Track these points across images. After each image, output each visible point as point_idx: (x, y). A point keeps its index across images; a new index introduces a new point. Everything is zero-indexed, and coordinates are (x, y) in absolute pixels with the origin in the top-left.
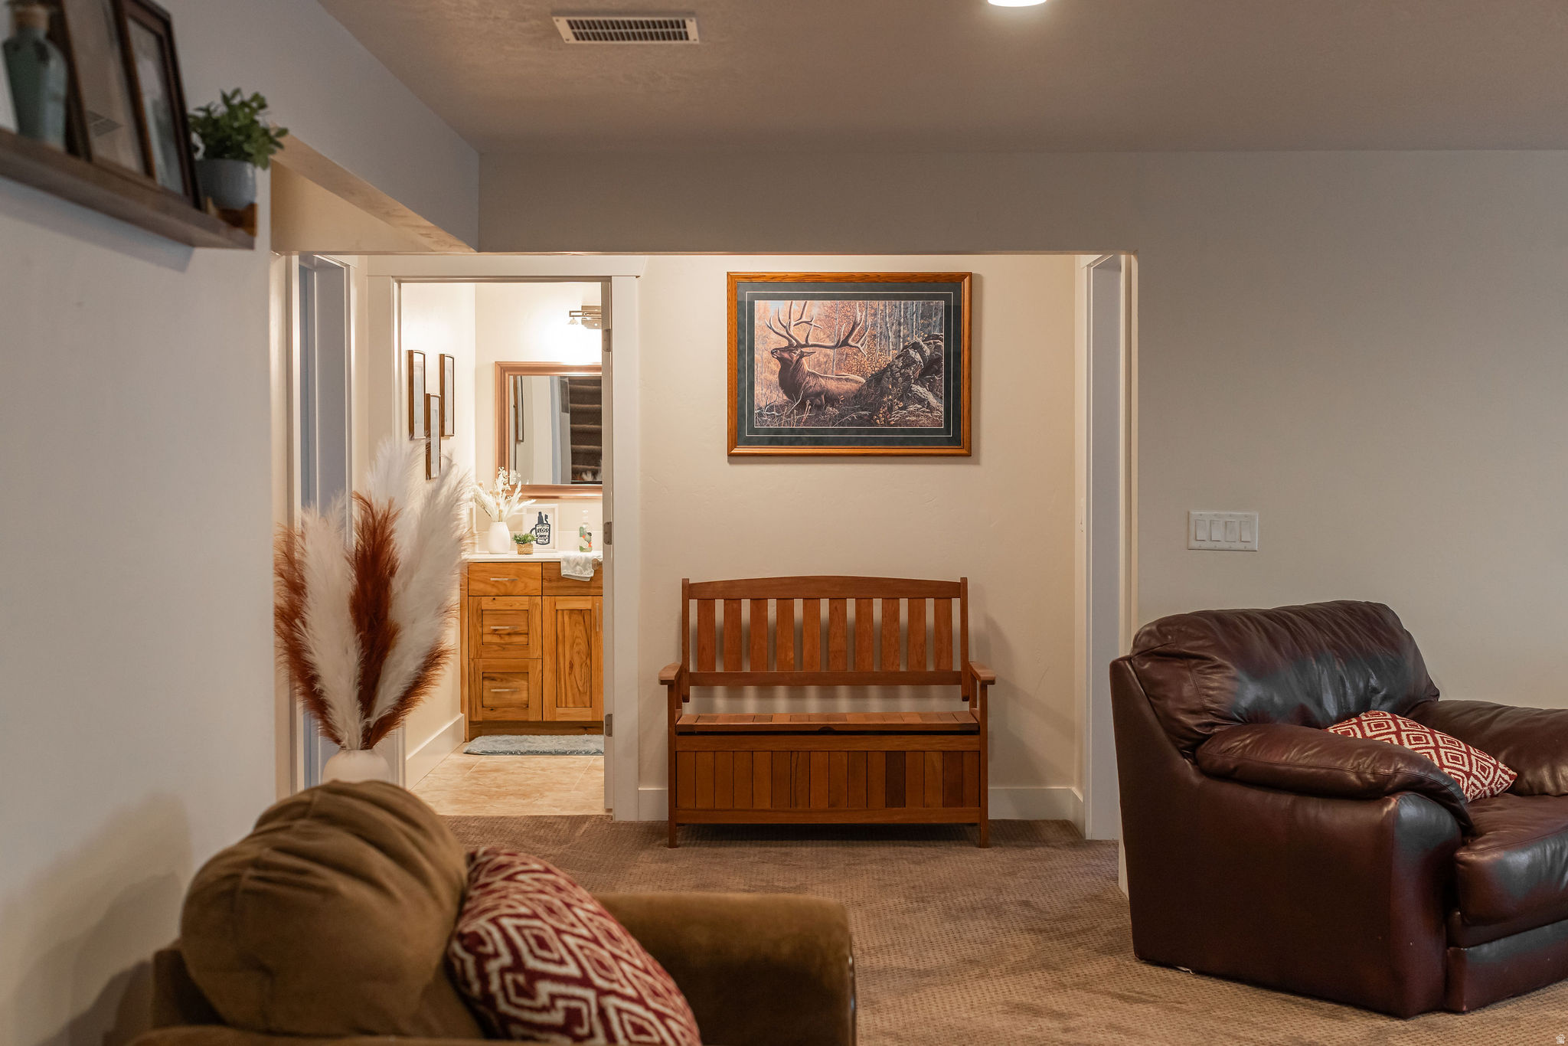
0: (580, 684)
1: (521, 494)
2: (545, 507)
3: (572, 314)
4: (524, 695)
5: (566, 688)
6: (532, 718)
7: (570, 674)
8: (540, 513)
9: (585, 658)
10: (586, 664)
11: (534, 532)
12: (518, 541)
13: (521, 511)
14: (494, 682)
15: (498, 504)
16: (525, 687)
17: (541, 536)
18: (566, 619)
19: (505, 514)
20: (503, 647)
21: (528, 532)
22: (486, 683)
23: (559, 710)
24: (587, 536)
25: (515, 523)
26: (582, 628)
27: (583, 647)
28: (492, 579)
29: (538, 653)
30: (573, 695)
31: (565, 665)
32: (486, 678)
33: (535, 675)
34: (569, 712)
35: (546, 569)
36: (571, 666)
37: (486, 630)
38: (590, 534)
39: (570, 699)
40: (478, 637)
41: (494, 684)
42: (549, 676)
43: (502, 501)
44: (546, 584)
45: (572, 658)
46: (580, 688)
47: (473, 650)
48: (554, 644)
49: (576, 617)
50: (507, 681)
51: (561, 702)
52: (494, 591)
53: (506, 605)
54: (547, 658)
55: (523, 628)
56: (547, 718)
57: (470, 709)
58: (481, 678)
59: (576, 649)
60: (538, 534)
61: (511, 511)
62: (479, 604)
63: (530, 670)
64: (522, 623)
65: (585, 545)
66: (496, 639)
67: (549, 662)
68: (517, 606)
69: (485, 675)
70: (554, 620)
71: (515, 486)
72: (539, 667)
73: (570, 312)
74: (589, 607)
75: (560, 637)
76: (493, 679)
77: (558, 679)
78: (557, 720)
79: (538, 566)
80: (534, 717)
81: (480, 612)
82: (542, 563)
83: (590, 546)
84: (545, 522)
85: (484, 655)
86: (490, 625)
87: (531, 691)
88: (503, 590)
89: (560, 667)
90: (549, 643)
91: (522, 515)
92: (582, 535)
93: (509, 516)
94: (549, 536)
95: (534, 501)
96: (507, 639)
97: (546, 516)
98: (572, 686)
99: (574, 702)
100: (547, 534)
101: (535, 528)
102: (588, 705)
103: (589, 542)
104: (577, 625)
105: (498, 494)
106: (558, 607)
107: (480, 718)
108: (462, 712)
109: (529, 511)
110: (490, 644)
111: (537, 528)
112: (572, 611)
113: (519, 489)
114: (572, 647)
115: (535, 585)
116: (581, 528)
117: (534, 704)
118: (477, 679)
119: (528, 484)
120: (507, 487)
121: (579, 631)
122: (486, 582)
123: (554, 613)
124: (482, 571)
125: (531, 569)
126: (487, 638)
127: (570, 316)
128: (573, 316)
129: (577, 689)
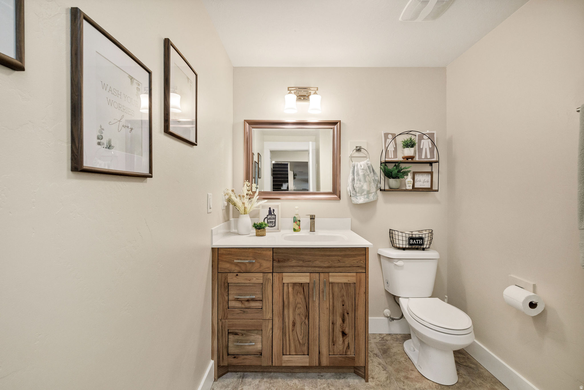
0: (300, 337)
1: (258, 197)
2: (272, 204)
3: (290, 89)
4: (259, 346)
5: (289, 340)
6: (265, 364)
7: (293, 330)
8: (270, 208)
9: (304, 318)
10: (305, 322)
11: (266, 220)
12: (256, 227)
13: (258, 207)
14: (237, 336)
15: (243, 203)
16: (260, 339)
17: (270, 222)
18: (290, 289)
19: (248, 210)
20: (244, 311)
21: (262, 221)
22: (231, 337)
23: (285, 358)
24: (298, 222)
25: (254, 215)
26: (302, 296)
27: (303, 310)
28: (235, 261)
29: (269, 316)
30: (295, 346)
31: (289, 323)
32: (230, 333)
33: (267, 332)
34: (291, 359)
35: (276, 253)
36: (294, 325)
37: (231, 297)
38: (299, 221)
39: (293, 348)
40: (225, 304)
41: (236, 337)
42: (277, 333)
43: (246, 201)
44: (276, 264)
45: (294, 319)
46: (301, 341)
47: (221, 313)
48: (281, 308)
49: (297, 288)
50: (247, 335)
51: (286, 351)
52: (237, 269)
53: (246, 279)
54: (276, 320)
55: (259, 296)
56: (276, 363)
57: (219, 357)
58: (227, 333)
59: (298, 311)
60: (269, 221)
61: (253, 207)
62: (226, 278)
63: (263, 328)
64: (258, 293)
65: (297, 227)
66: (238, 304)
67: (277, 322)
68: (254, 280)
69: (229, 331)
70: (281, 291)
71: (255, 192)
72: (270, 326)
73: (288, 88)
74: (308, 281)
75: (286, 303)
76: (236, 334)
77: (284, 333)
78: (283, 365)
79: (270, 251)
80: (265, 362)
81: (226, 284)
82: (273, 248)
83: (299, 228)
84: (273, 214)
85: (229, 317)
86: (233, 294)
87: (264, 343)
88: (243, 268)
89: (285, 326)
90: (277, 307)
91: (259, 210)
92: (295, 221)
93: (250, 211)
94: (275, 222)
95: (266, 201)
96: (247, 304)
97: (274, 210)
98: (294, 340)
99: (296, 351)
100: (274, 221)
101: (267, 217)
102: (306, 353)
103: (299, 226)
104: (298, 294)
105: (244, 196)
106: (284, 281)
107: (226, 364)
108: (212, 359)
109: (263, 207)
110: (234, 308)
111: (268, 217)
112: (294, 284)
113: (257, 193)
114: (294, 310)
115: (267, 265)
116: (295, 217)
117: (266, 353)
118: (224, 335)
119: (262, 191)
120: (250, 192)
121: (300, 299)
122: (231, 263)
123: (281, 285)
124: (229, 254)
125: (264, 252)
126: (232, 304)
127: (288, 90)
128: (291, 90)
129: (298, 342)
